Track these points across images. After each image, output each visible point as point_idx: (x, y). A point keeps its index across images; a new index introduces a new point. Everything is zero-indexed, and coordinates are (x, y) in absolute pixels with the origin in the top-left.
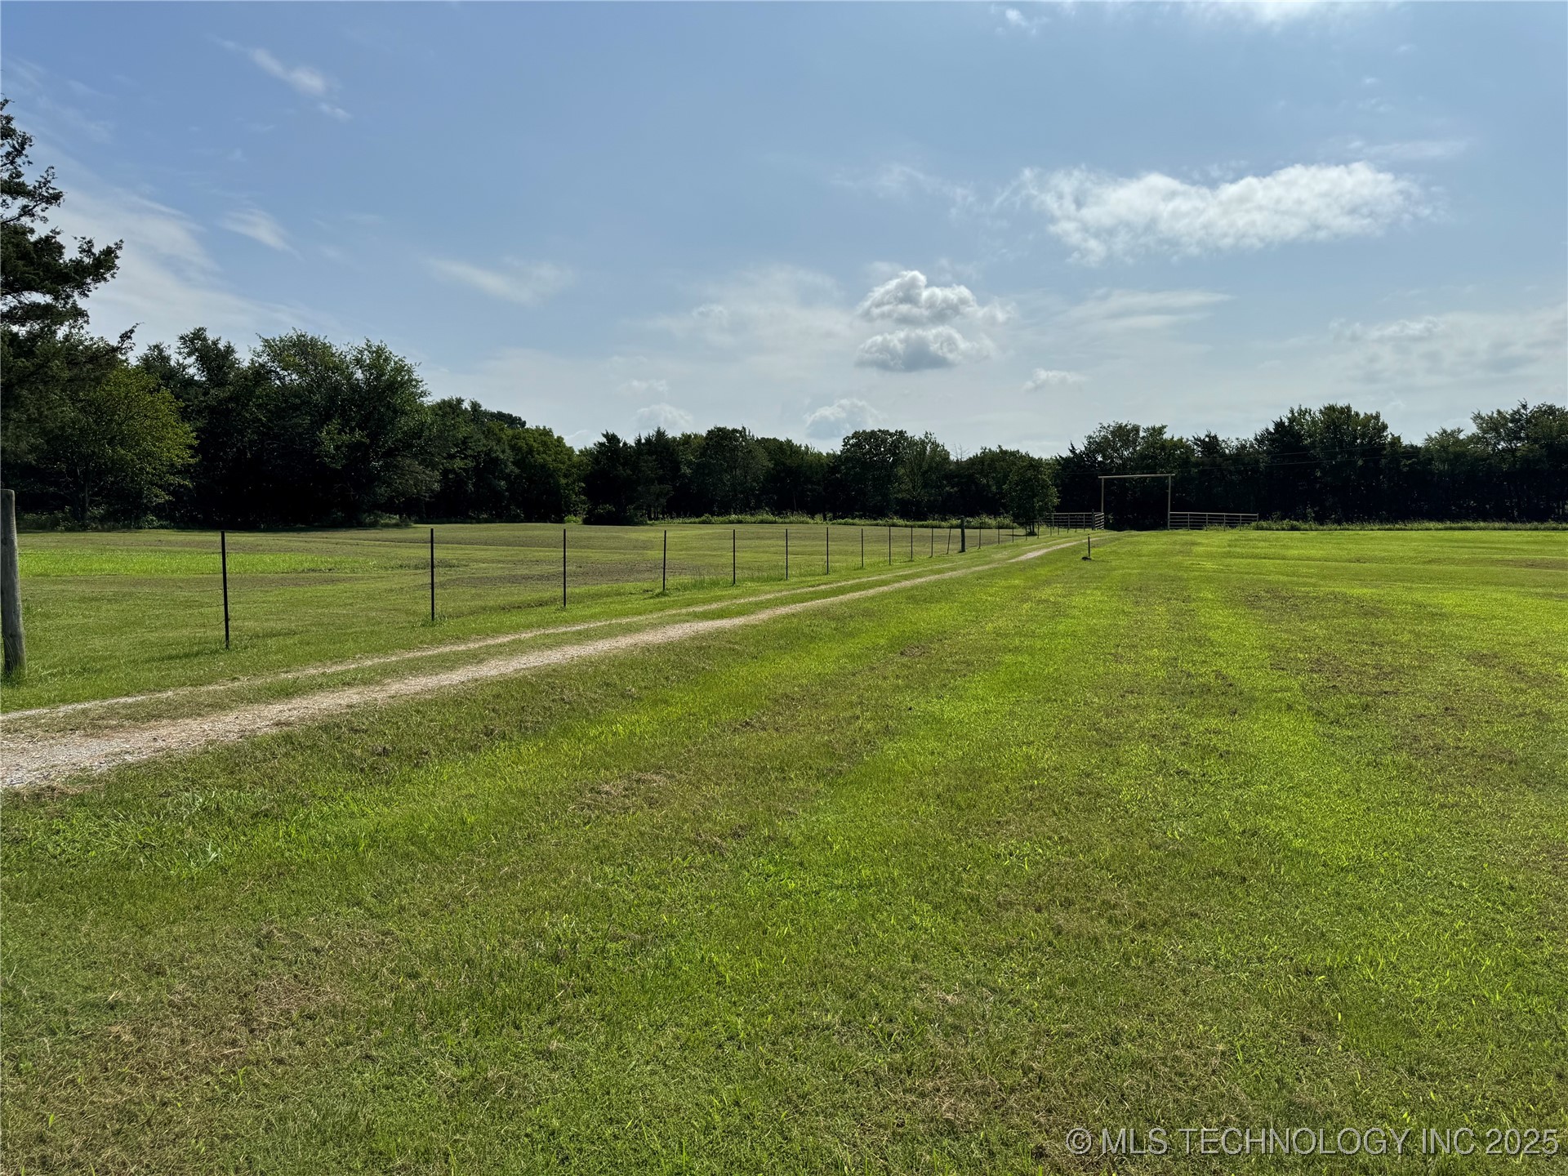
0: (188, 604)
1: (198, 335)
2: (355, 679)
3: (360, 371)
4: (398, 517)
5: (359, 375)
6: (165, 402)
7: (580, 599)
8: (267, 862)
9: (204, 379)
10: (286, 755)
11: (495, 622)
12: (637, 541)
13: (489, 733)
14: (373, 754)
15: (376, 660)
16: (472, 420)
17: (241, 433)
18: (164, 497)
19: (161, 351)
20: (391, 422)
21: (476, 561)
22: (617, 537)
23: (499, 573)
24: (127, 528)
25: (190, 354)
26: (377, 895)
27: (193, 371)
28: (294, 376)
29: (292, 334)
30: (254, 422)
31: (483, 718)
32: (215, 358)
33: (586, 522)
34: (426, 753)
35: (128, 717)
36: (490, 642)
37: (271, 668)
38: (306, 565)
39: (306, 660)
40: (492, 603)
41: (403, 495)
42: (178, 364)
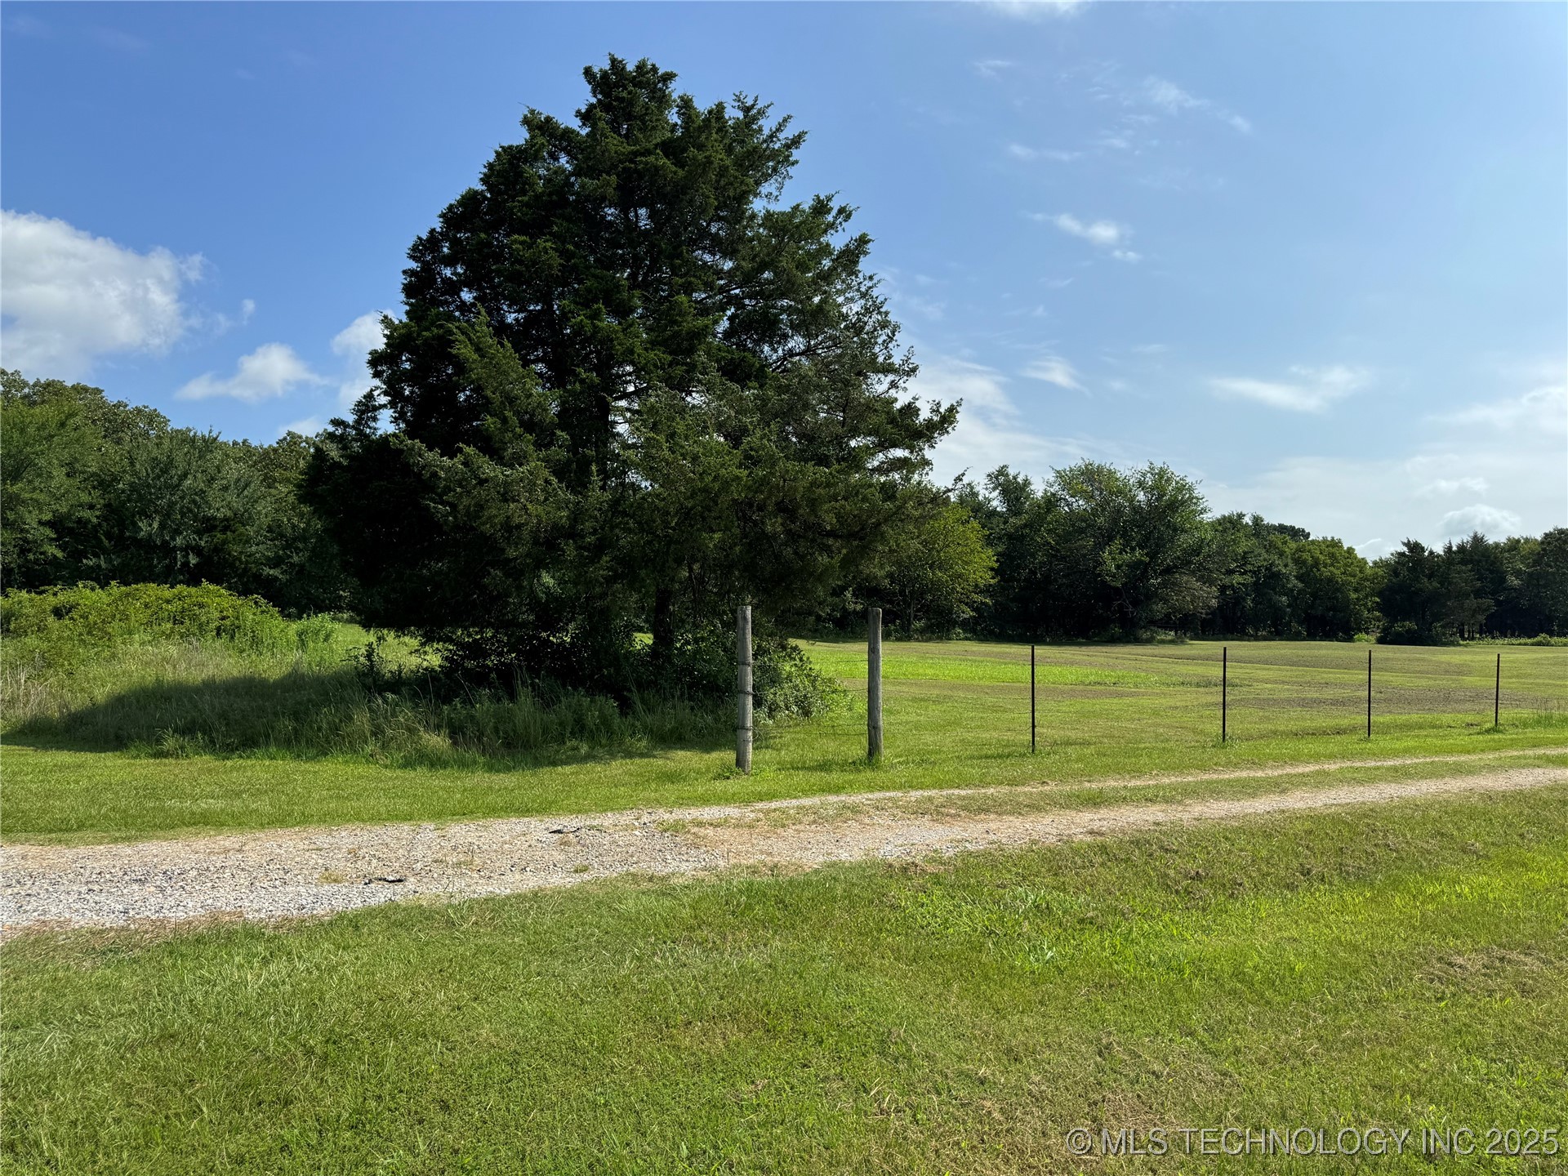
0: (995, 709)
1: (1002, 471)
2: (1157, 796)
3: (1142, 493)
4: (1172, 633)
5: (1141, 496)
6: (973, 532)
7: (1386, 729)
8: (1098, 971)
9: (1004, 510)
10: (1103, 864)
11: (1290, 749)
12: (1449, 664)
13: (1306, 873)
14: (1186, 877)
15: (1173, 779)
16: (1253, 535)
17: (1033, 555)
18: (968, 613)
19: (972, 488)
20: (1171, 541)
21: (1257, 681)
22: (1423, 660)
23: (1286, 695)
24: (940, 639)
25: (994, 489)
26: (1209, 1029)
27: (997, 503)
28: (1081, 502)
29: (1080, 463)
30: (1044, 546)
31: (1297, 856)
32: (1013, 490)
33: (1381, 641)
34: (1240, 885)
35: (965, 808)
36: (1289, 770)
37: (1076, 775)
38: (1092, 678)
39: (1107, 770)
40: (1282, 728)
41: (1180, 611)
42: (985, 498)
